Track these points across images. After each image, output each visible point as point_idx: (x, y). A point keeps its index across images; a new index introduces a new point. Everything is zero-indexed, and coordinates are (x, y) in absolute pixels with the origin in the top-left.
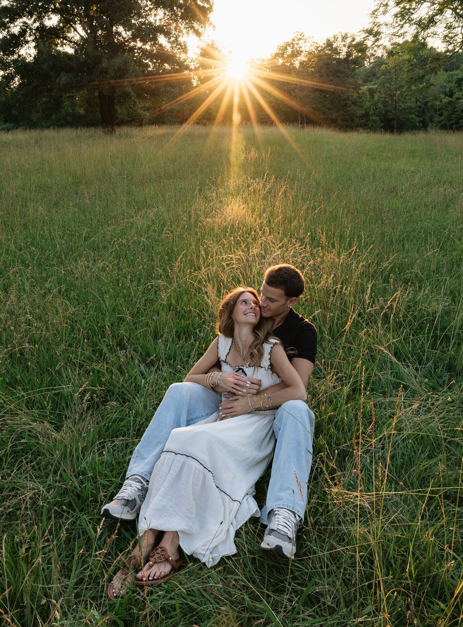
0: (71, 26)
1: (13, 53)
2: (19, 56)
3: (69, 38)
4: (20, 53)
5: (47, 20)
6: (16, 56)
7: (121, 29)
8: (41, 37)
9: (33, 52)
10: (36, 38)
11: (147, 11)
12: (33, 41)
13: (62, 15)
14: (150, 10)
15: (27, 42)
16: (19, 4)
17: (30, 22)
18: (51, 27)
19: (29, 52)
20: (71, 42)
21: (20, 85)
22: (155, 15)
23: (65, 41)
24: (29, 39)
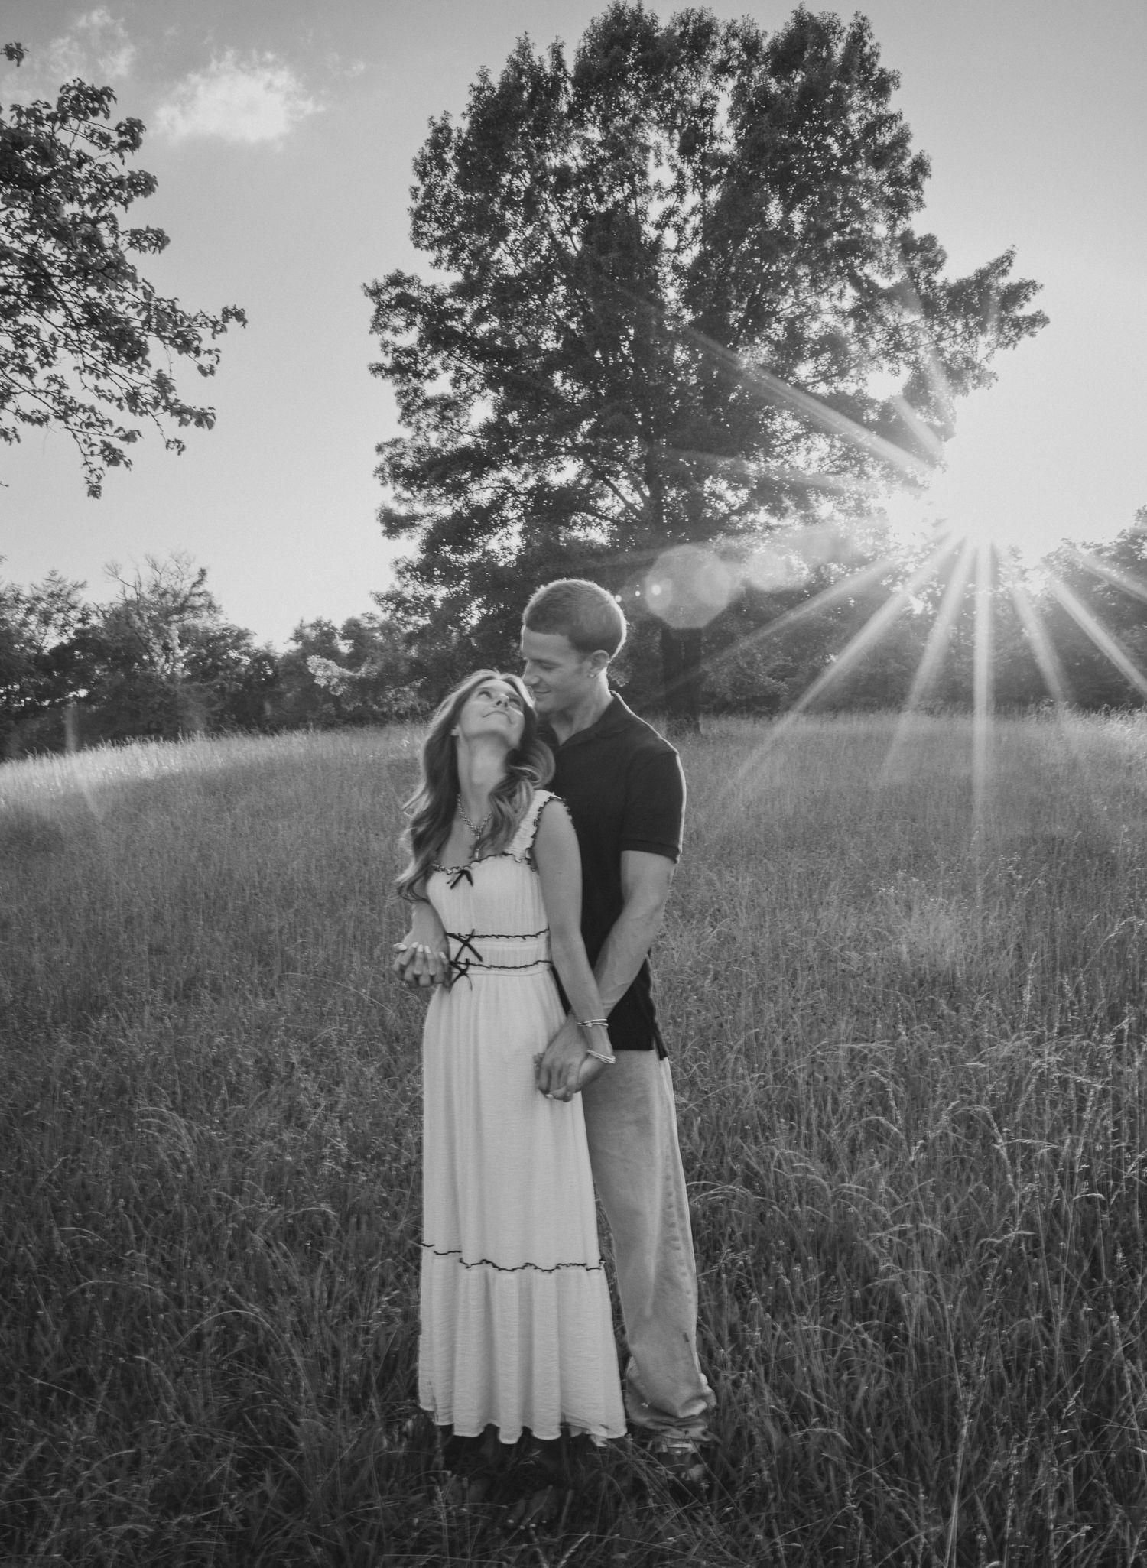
0: (608, 483)
1: (471, 547)
2: (485, 553)
3: (599, 509)
4: (489, 548)
5: (553, 473)
6: (477, 555)
7: (722, 486)
8: (538, 509)
9: (516, 542)
10: (525, 514)
11: (788, 442)
12: (519, 519)
13: (588, 463)
14: (797, 438)
15: (505, 522)
16: (494, 440)
17: (514, 478)
18: (561, 488)
19: (506, 544)
20: (606, 518)
21: (484, 619)
22: (809, 450)
23: (590, 518)
24: (510, 515)
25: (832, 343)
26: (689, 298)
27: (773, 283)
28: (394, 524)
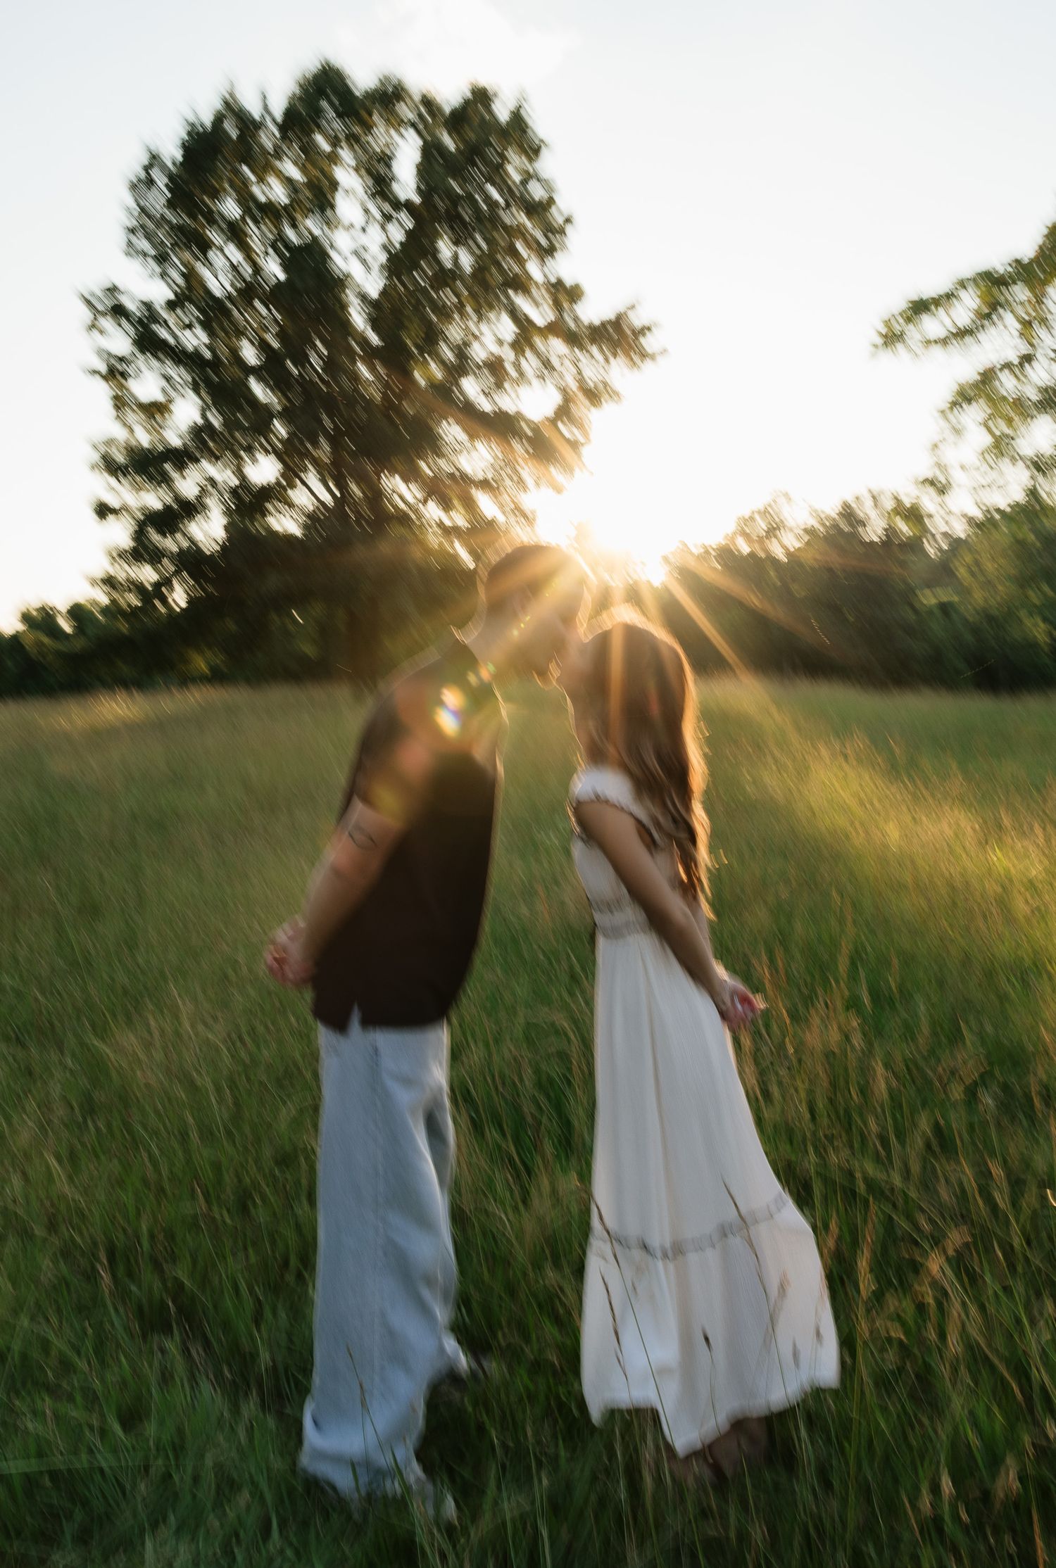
0: (299, 477)
1: (176, 532)
2: (190, 539)
4: (192, 533)
5: (252, 472)
7: (396, 480)
9: (218, 532)
17: (215, 472)
25: (495, 367)
26: (375, 323)
27: (444, 314)
28: (103, 511)
